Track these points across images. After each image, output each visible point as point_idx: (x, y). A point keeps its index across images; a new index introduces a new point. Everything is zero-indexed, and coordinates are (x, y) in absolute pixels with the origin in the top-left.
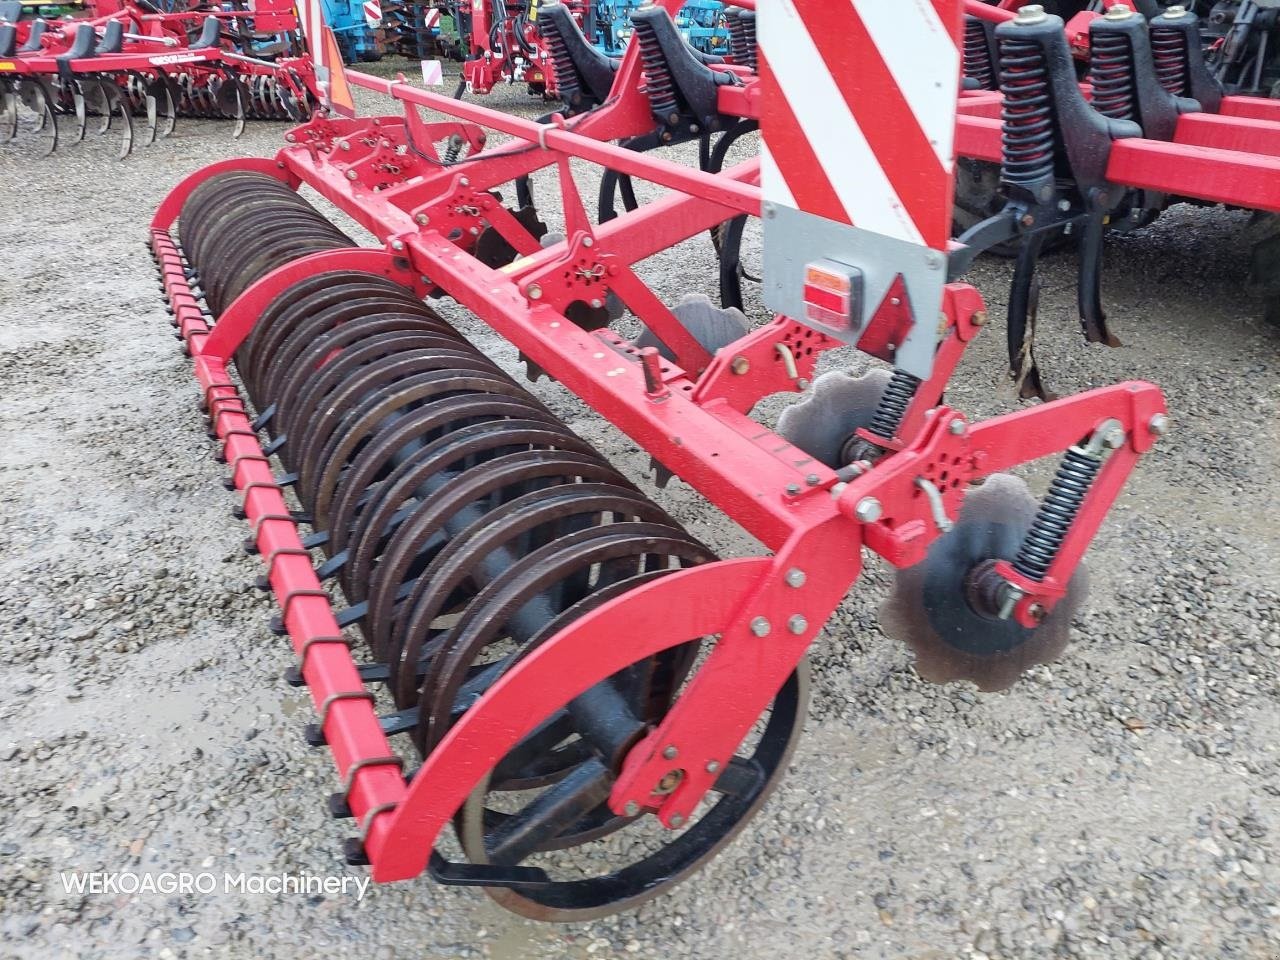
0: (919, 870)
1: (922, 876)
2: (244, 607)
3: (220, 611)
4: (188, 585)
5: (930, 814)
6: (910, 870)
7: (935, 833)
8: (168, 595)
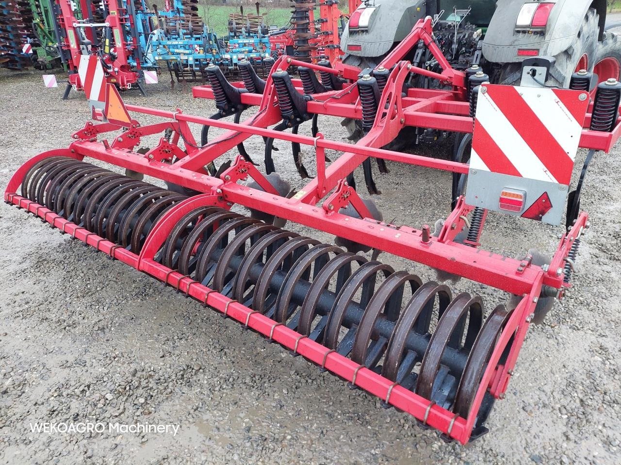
0: (528, 395)
1: (531, 396)
2: (192, 375)
3: (181, 381)
4: (152, 373)
5: (518, 375)
6: (526, 396)
7: (524, 380)
8: (147, 381)
